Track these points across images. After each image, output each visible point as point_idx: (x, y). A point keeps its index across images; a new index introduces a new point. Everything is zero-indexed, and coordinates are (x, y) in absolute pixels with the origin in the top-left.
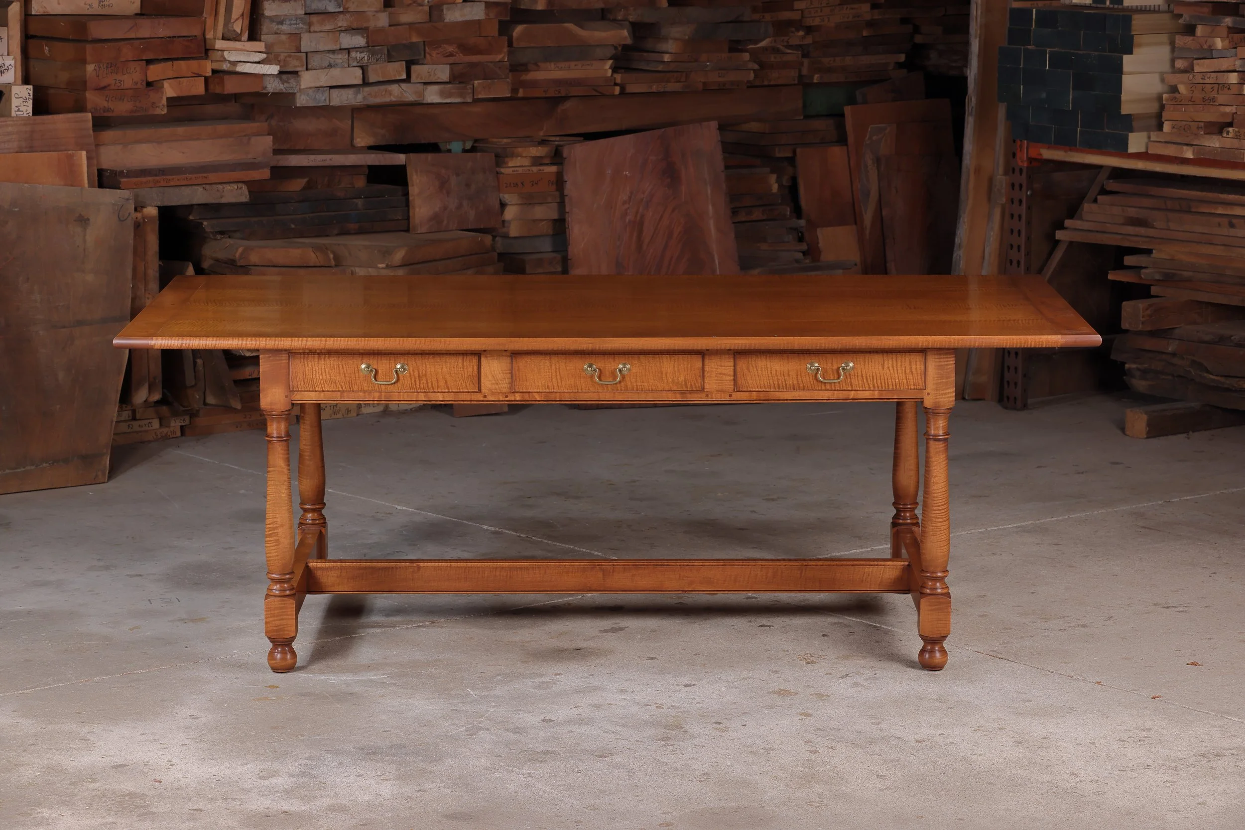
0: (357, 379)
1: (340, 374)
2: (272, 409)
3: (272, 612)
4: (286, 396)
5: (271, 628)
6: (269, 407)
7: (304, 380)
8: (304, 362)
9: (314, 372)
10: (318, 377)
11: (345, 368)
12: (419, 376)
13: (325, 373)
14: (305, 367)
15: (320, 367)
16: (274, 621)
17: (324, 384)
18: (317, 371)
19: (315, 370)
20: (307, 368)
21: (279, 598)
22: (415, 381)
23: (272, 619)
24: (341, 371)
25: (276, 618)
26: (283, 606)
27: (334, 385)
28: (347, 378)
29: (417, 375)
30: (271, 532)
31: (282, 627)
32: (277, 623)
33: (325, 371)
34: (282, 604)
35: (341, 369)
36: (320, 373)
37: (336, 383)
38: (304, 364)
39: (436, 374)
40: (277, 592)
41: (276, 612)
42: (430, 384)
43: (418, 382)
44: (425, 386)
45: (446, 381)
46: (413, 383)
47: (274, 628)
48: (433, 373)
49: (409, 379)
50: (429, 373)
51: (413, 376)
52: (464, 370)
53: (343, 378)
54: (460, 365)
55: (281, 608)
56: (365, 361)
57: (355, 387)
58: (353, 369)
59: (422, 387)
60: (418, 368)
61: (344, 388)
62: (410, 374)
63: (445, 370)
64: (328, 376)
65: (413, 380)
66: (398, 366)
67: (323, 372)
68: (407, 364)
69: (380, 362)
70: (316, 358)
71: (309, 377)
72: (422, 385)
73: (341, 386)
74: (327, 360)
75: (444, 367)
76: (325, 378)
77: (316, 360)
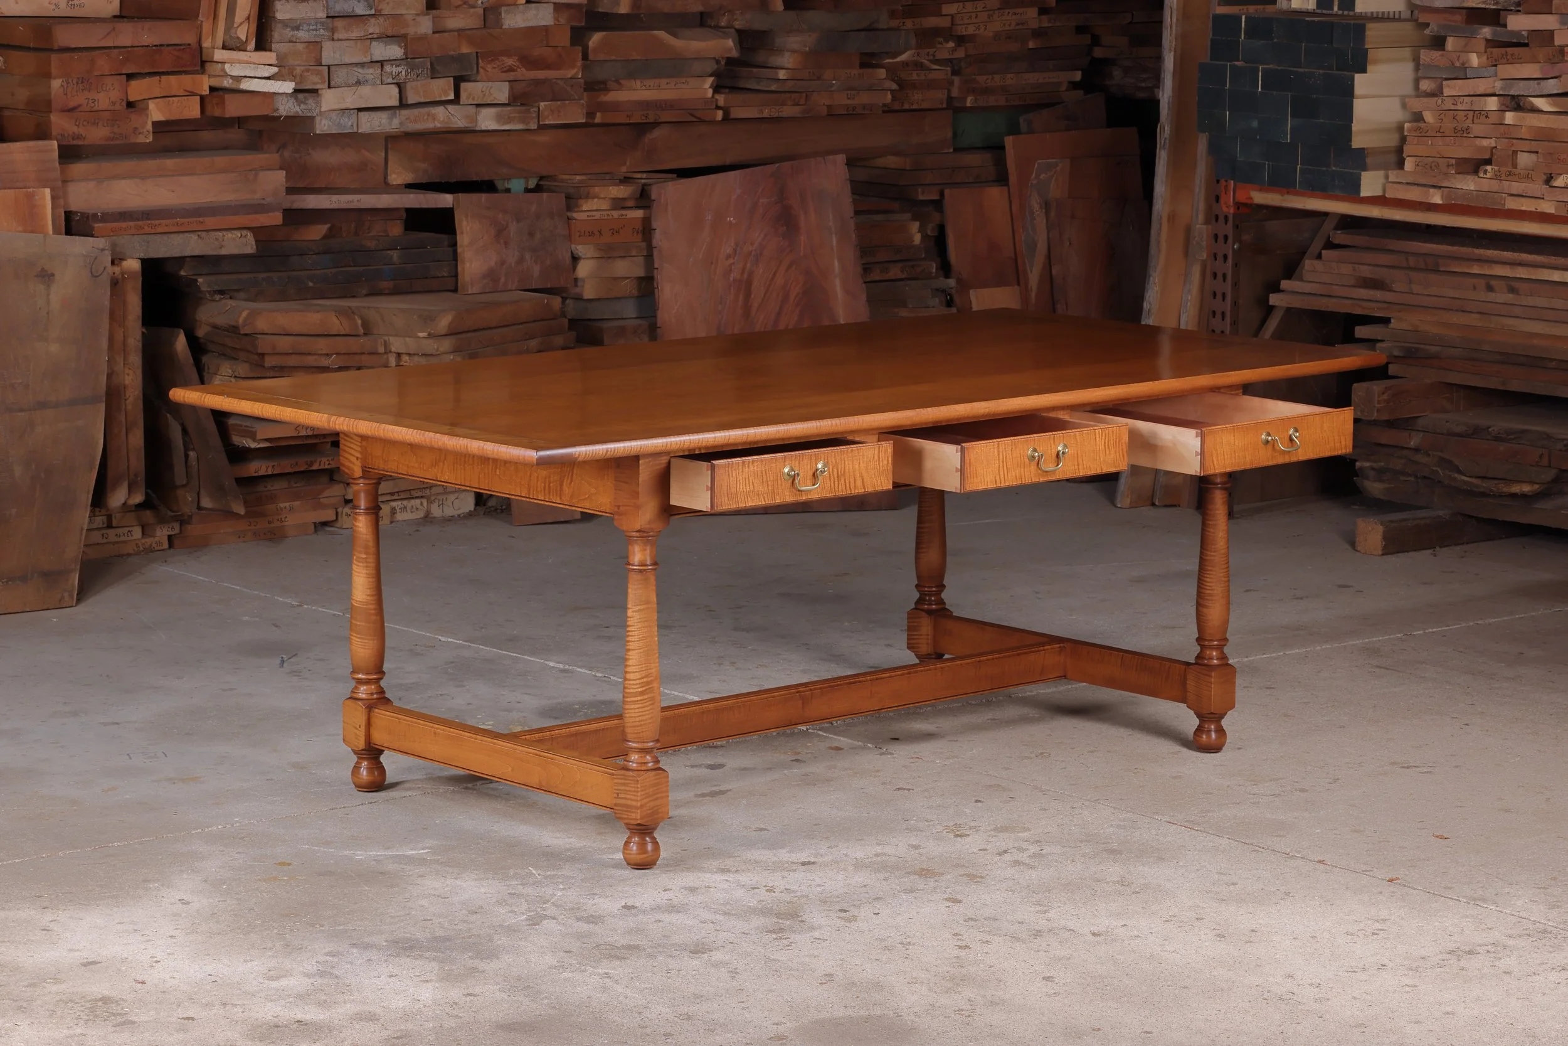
0: (780, 487)
1: (763, 482)
3: (647, 791)
4: (665, 511)
5: (646, 813)
8: (729, 472)
12: (838, 476)
14: (729, 477)
16: (648, 802)
21: (654, 772)
22: (834, 482)
23: (647, 800)
25: (651, 799)
26: (658, 781)
29: (836, 476)
30: (644, 688)
31: (655, 808)
32: (652, 804)
38: (729, 474)
39: (854, 472)
40: (650, 765)
41: (651, 790)
42: (848, 485)
43: (836, 483)
44: (844, 488)
45: (863, 479)
46: (832, 485)
47: (649, 812)
48: (851, 470)
49: (828, 480)
50: (847, 471)
51: (832, 477)
52: (879, 464)
53: (766, 488)
54: (876, 458)
55: (656, 784)
56: (787, 462)
57: (778, 497)
58: (775, 474)
59: (840, 489)
60: (837, 465)
61: (767, 500)
62: (830, 474)
63: (862, 465)
64: (752, 487)
65: (832, 481)
66: (820, 466)
67: (747, 482)
68: (828, 462)
69: (801, 462)
70: (741, 464)
71: (733, 490)
72: (840, 486)
73: (764, 498)
74: (751, 466)
75: (861, 461)
76: (748, 489)
77: (741, 467)
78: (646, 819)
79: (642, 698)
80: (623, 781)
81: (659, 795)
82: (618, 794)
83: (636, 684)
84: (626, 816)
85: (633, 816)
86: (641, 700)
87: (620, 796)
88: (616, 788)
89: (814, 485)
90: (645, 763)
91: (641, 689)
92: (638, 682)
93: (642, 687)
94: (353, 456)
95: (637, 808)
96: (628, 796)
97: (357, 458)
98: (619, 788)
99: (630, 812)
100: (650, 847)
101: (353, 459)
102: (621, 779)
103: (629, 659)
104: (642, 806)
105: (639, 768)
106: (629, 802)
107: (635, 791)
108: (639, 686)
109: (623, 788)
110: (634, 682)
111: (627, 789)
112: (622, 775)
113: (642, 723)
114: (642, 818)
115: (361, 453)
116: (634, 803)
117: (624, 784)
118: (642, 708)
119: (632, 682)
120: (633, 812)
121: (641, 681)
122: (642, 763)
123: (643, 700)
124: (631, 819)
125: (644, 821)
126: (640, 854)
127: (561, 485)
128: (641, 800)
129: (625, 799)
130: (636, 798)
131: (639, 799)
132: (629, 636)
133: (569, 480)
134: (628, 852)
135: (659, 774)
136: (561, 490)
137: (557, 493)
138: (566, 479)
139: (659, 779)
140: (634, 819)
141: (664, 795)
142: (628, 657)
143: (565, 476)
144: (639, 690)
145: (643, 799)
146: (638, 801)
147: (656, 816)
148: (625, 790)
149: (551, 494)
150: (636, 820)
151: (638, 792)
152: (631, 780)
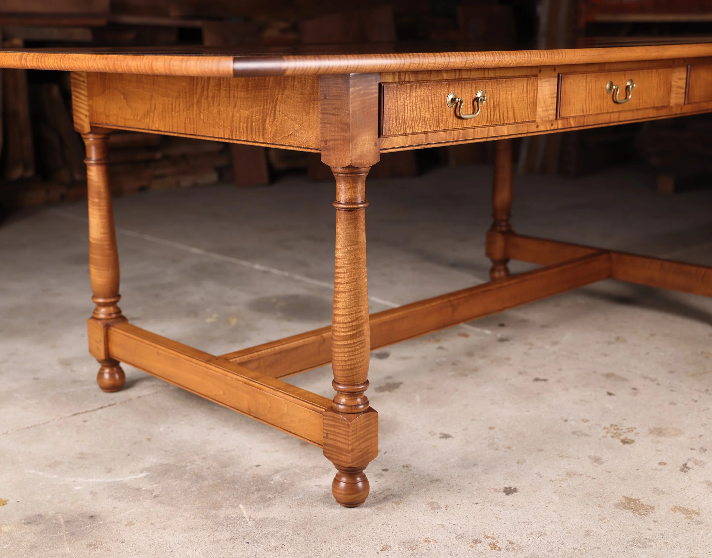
0: (444, 114)
1: (429, 108)
2: (361, 164)
3: (358, 434)
4: (376, 145)
5: (356, 456)
6: (359, 162)
7: (396, 120)
8: (397, 95)
9: (406, 107)
10: (409, 115)
11: (433, 100)
12: (494, 106)
13: (416, 109)
14: (397, 101)
15: (411, 101)
16: (359, 444)
17: (414, 124)
18: (409, 106)
19: (407, 105)
20: (399, 103)
21: (364, 415)
22: (491, 112)
23: (358, 443)
24: (430, 105)
25: (361, 441)
26: (368, 422)
27: (423, 123)
28: (435, 114)
29: (492, 105)
30: (354, 332)
31: (366, 449)
32: (362, 446)
33: (416, 105)
34: (367, 421)
35: (430, 102)
36: (411, 109)
37: (425, 121)
38: (397, 98)
39: (507, 102)
40: (361, 407)
41: (361, 432)
42: (501, 115)
43: (492, 113)
44: (498, 118)
45: (514, 110)
46: (489, 115)
47: (359, 454)
48: (505, 101)
49: (486, 110)
50: (501, 101)
51: (489, 107)
52: (527, 96)
53: (432, 114)
54: (525, 90)
55: (366, 426)
56: (451, 89)
57: (442, 125)
58: (440, 101)
59: (495, 119)
60: (493, 95)
61: (432, 127)
62: (487, 104)
63: (514, 96)
64: (418, 112)
65: (489, 111)
66: (479, 95)
67: (414, 107)
68: (486, 91)
69: (463, 90)
70: (408, 88)
71: (401, 115)
72: (495, 116)
73: (430, 125)
74: (418, 90)
75: (513, 92)
76: (415, 115)
77: (408, 91)
78: (357, 462)
79: (352, 341)
80: (333, 423)
81: (370, 436)
82: (327, 434)
83: (344, 328)
84: (336, 458)
85: (344, 458)
86: (351, 344)
87: (330, 436)
88: (325, 428)
89: (474, 114)
90: (355, 406)
91: (352, 333)
92: (348, 325)
93: (352, 330)
94: (83, 114)
95: (349, 452)
96: (338, 439)
97: (86, 116)
98: (329, 429)
99: (340, 454)
100: (360, 485)
101: (83, 117)
102: (331, 420)
103: (339, 302)
104: (352, 450)
105: (350, 411)
106: (339, 445)
107: (345, 435)
108: (348, 330)
109: (332, 429)
110: (341, 326)
111: (337, 430)
112: (331, 417)
113: (353, 366)
114: (353, 461)
115: (88, 111)
116: (345, 447)
117: (334, 426)
118: (352, 351)
119: (338, 325)
120: (343, 455)
121: (350, 324)
122: (352, 406)
123: (354, 343)
124: (341, 461)
125: (355, 463)
126: (351, 494)
127: (264, 123)
128: (352, 444)
129: (336, 440)
130: (347, 442)
131: (350, 443)
132: (337, 278)
133: (272, 118)
134: (337, 489)
135: (369, 416)
136: (264, 128)
137: (259, 133)
138: (268, 117)
139: (369, 420)
140: (345, 462)
141: (374, 435)
142: (337, 299)
143: (267, 114)
144: (349, 333)
145: (354, 442)
146: (349, 445)
147: (366, 457)
148: (335, 432)
149: (254, 133)
150: (347, 462)
151: (349, 436)
152: (341, 423)
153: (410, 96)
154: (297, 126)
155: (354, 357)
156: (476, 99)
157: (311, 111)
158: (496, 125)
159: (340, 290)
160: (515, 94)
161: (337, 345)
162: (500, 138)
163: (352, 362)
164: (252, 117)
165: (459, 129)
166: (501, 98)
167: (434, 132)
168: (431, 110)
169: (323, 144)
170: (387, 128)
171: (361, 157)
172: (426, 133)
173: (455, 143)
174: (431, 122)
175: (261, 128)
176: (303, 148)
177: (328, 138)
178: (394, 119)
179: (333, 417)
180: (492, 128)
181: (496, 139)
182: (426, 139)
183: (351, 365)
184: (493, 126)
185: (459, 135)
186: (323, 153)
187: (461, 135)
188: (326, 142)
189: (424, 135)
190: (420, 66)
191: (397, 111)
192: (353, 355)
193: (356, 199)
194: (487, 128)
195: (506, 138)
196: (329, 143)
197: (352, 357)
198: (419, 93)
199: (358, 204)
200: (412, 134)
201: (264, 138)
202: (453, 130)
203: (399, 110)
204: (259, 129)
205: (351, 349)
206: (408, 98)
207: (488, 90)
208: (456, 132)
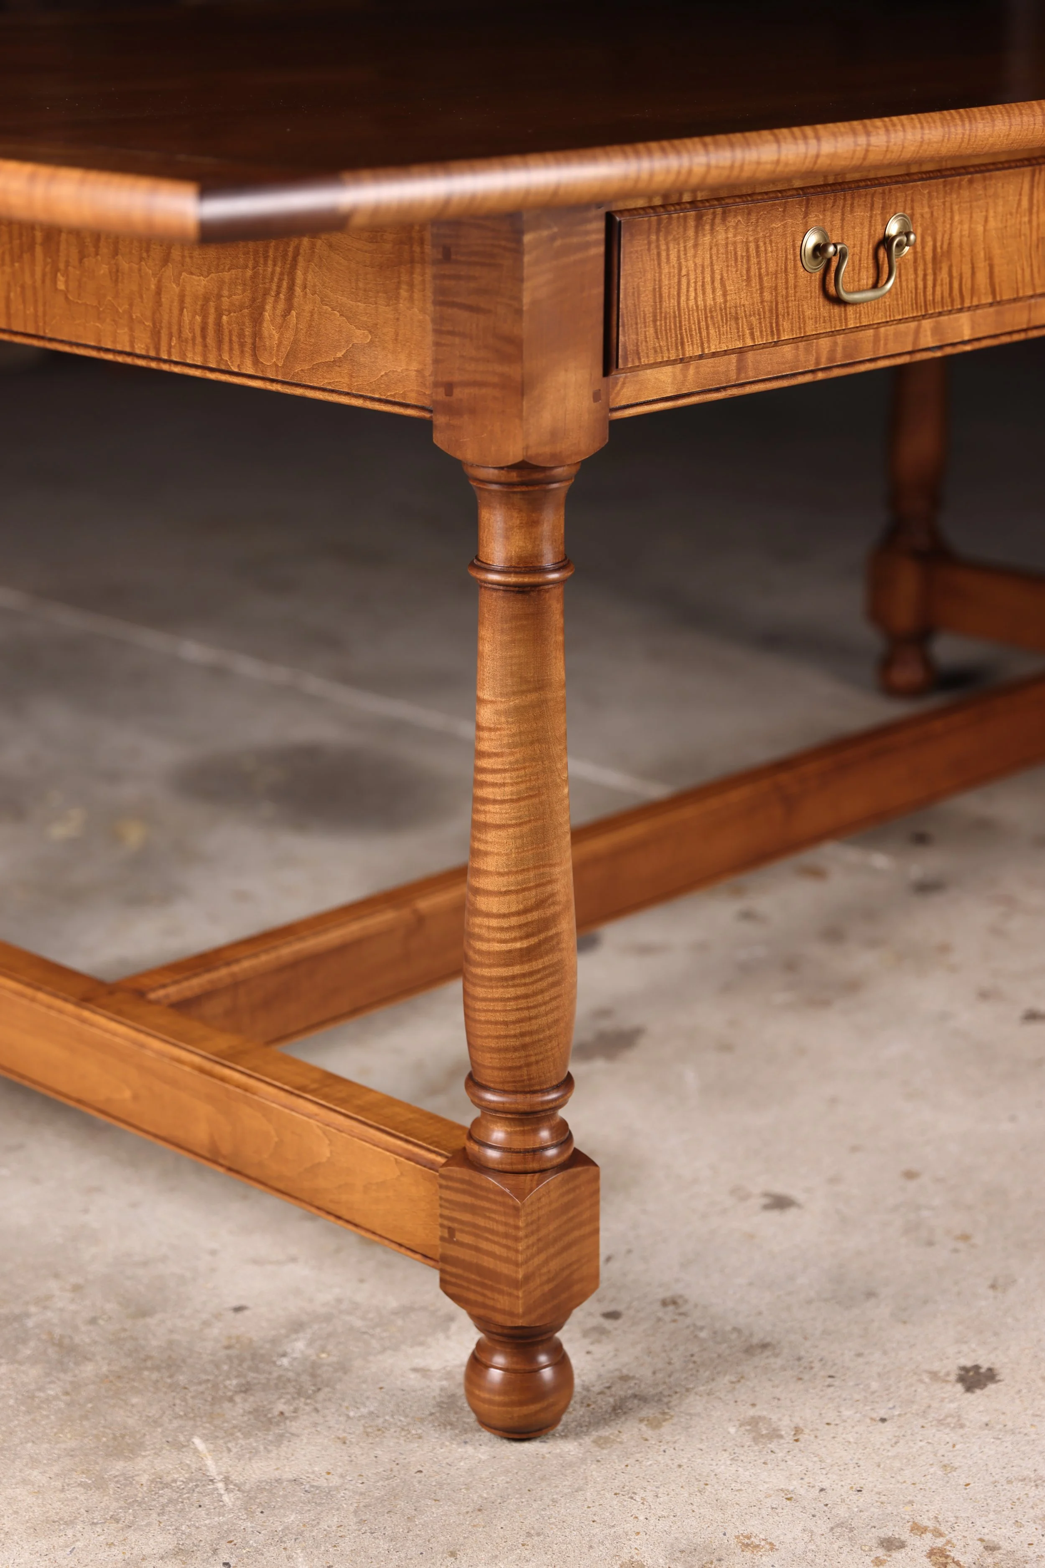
0: (791, 292)
1: (749, 279)
2: (554, 456)
3: (543, 1232)
4: (596, 397)
5: (538, 1293)
6: (547, 449)
7: (655, 321)
8: (658, 247)
9: (684, 281)
10: (692, 303)
11: (763, 255)
12: (934, 258)
13: (713, 282)
14: (659, 264)
15: (699, 261)
16: (546, 1262)
17: (707, 328)
18: (692, 277)
19: (688, 275)
20: (665, 270)
21: (561, 1176)
22: (925, 275)
23: (543, 1256)
24: (754, 270)
25: (552, 1251)
26: (571, 1196)
27: (733, 323)
28: (767, 296)
29: (929, 256)
30: (533, 941)
31: (566, 1273)
32: (554, 1265)
33: (713, 272)
34: (568, 1192)
35: (754, 260)
36: (699, 283)
37: (737, 319)
38: (659, 254)
39: (972, 245)
40: (551, 1152)
41: (552, 1227)
42: (956, 285)
43: (930, 278)
44: (946, 294)
45: (991, 267)
46: (919, 283)
47: (546, 1288)
48: (966, 240)
49: (911, 271)
50: (956, 241)
51: (920, 262)
52: (1030, 222)
53: (757, 296)
54: (1025, 203)
55: (566, 1208)
56: (812, 218)
57: (785, 324)
58: (781, 254)
59: (938, 297)
60: (935, 227)
61: (757, 334)
62: (915, 253)
63: (992, 224)
64: (719, 293)
65: (920, 273)
66: (893, 228)
67: (708, 279)
68: (912, 216)
69: (848, 216)
70: (692, 223)
71: (670, 305)
72: (938, 288)
73: (751, 329)
74: (720, 229)
75: (991, 213)
76: (710, 302)
77: (691, 233)
78: (540, 1311)
79: (526, 968)
80: (468, 1200)
81: (576, 1234)
82: (452, 1231)
83: (502, 929)
84: (480, 1299)
85: (503, 1302)
86: (524, 975)
87: (459, 1237)
88: (446, 1212)
89: (875, 286)
90: (534, 1151)
91: (524, 944)
92: (514, 921)
93: (527, 936)
95: (516, 1284)
96: (484, 1245)
98: (457, 1215)
99: (492, 1289)
100: (547, 1374)
102: (464, 1192)
103: (486, 854)
104: (527, 1278)
105: (520, 1167)
106: (488, 1262)
107: (506, 1236)
108: (514, 934)
109: (466, 1217)
110: (494, 923)
111: (481, 1222)
112: (462, 1181)
113: (527, 1039)
114: (528, 1311)
116: (504, 1269)
117: (473, 1209)
118: (526, 996)
119: (486, 921)
120: (501, 1292)
121: (522, 919)
122: (526, 1151)
123: (531, 974)
124: (494, 1309)
125: (534, 1316)
126: (521, 1403)
127: (257, 320)
128: (526, 1261)
129: (477, 1249)
130: (511, 1255)
131: (520, 1258)
132: (482, 784)
133: (281, 305)
134: (480, 1388)
135: (575, 1176)
136: (257, 334)
137: (242, 345)
138: (270, 300)
139: (573, 1189)
140: (503, 1312)
141: (587, 1229)
142: (482, 847)
143: (266, 293)
144: (518, 945)
145: (533, 1256)
146: (517, 1264)
147: (564, 1296)
148: (475, 1226)
149: (226, 347)
150: (511, 1314)
151: (517, 1239)
152: (495, 1202)
153: (696, 246)
154: (360, 336)
155: (533, 1012)
156: (886, 242)
157: (404, 293)
158: (940, 314)
159: (489, 819)
160: (995, 217)
161: (483, 977)
162: (949, 351)
163: (526, 1027)
164: (219, 296)
165: (832, 334)
166: (956, 234)
167: (765, 346)
168: (755, 282)
169: (441, 395)
170: (631, 347)
171: (554, 435)
172: (741, 351)
173: (820, 376)
174: (754, 320)
175: (248, 331)
176: (380, 400)
177: (457, 377)
178: (649, 319)
179: (470, 1183)
180: (927, 324)
181: (939, 354)
182: (740, 368)
183: (523, 1035)
184: (931, 316)
185: (833, 351)
186: (440, 420)
187: (839, 349)
188: (449, 388)
189: (734, 357)
190: (735, 172)
191: (658, 293)
192: (528, 1008)
193: (538, 556)
194: (913, 325)
195: (968, 348)
196: (458, 393)
197: (525, 1014)
198: (721, 236)
199: (543, 571)
200: (701, 357)
201: (256, 362)
202: (818, 336)
203: (665, 290)
204: (241, 335)
205: (521, 991)
206: (691, 253)
207: (918, 211)
208: (825, 343)
